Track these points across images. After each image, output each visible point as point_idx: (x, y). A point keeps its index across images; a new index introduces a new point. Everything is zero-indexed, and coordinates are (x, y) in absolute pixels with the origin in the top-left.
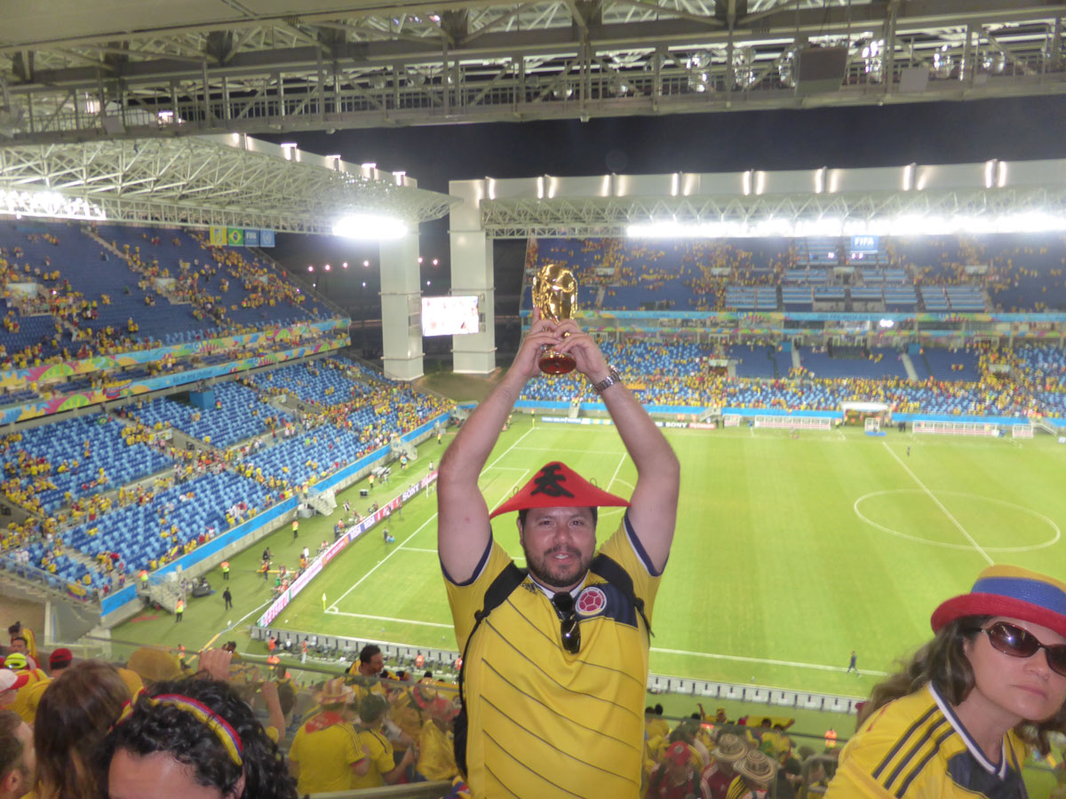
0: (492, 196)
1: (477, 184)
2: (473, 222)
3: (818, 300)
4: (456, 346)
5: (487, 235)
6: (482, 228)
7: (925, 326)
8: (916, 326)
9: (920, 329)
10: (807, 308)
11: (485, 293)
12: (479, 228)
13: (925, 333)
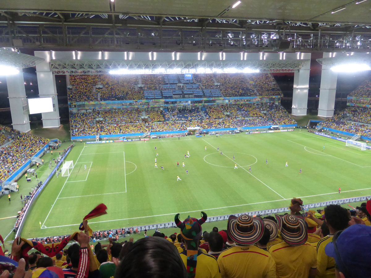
0: (54, 58)
1: (47, 53)
2: (46, 68)
3: (174, 94)
4: (43, 117)
5: (53, 73)
6: (51, 70)
7: (206, 102)
8: (203, 102)
9: (205, 103)
10: (171, 97)
11: (54, 96)
12: (49, 70)
13: (206, 104)
